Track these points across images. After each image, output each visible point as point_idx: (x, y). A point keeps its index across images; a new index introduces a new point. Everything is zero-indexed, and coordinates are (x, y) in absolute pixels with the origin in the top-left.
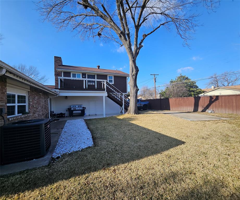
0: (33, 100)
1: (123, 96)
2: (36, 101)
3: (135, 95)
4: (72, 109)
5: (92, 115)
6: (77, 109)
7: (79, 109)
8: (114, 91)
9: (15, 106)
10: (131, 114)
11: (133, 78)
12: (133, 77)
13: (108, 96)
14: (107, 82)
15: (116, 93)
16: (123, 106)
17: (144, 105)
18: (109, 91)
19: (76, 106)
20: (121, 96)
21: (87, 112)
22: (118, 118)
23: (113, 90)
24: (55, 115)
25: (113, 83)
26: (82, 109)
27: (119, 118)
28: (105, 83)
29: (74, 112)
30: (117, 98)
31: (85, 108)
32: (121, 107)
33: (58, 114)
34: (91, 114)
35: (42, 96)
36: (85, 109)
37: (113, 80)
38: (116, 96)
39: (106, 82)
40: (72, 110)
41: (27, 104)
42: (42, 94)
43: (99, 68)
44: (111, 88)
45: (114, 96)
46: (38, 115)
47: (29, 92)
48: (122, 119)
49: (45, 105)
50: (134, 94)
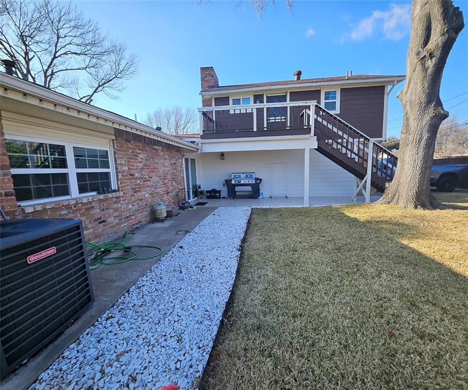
0: (129, 162)
1: (371, 145)
2: (140, 162)
3: (426, 136)
4: (233, 182)
5: (276, 198)
6: (242, 182)
7: (247, 182)
8: (340, 133)
9: (68, 173)
10: (401, 204)
11: (425, 69)
12: (423, 65)
13: (319, 149)
14: (318, 108)
15: (345, 140)
16: (368, 177)
17: (444, 175)
18: (322, 133)
19: (242, 175)
20: (361, 147)
21: (264, 190)
22: (348, 214)
23: (335, 130)
24: (202, 193)
25: (338, 111)
26: (254, 182)
27: (352, 215)
28: (312, 112)
29: (237, 189)
30: (349, 153)
31: (261, 180)
32: (358, 180)
33: (208, 192)
34: (274, 194)
35: (162, 153)
36: (260, 182)
37: (338, 101)
38: (347, 148)
39: (316, 106)
40: (234, 184)
41: (111, 170)
42: (161, 148)
43: (299, 78)
44: (330, 126)
45: (339, 147)
46: (151, 194)
47: (113, 140)
48: (362, 220)
49: (173, 173)
50: (421, 134)
